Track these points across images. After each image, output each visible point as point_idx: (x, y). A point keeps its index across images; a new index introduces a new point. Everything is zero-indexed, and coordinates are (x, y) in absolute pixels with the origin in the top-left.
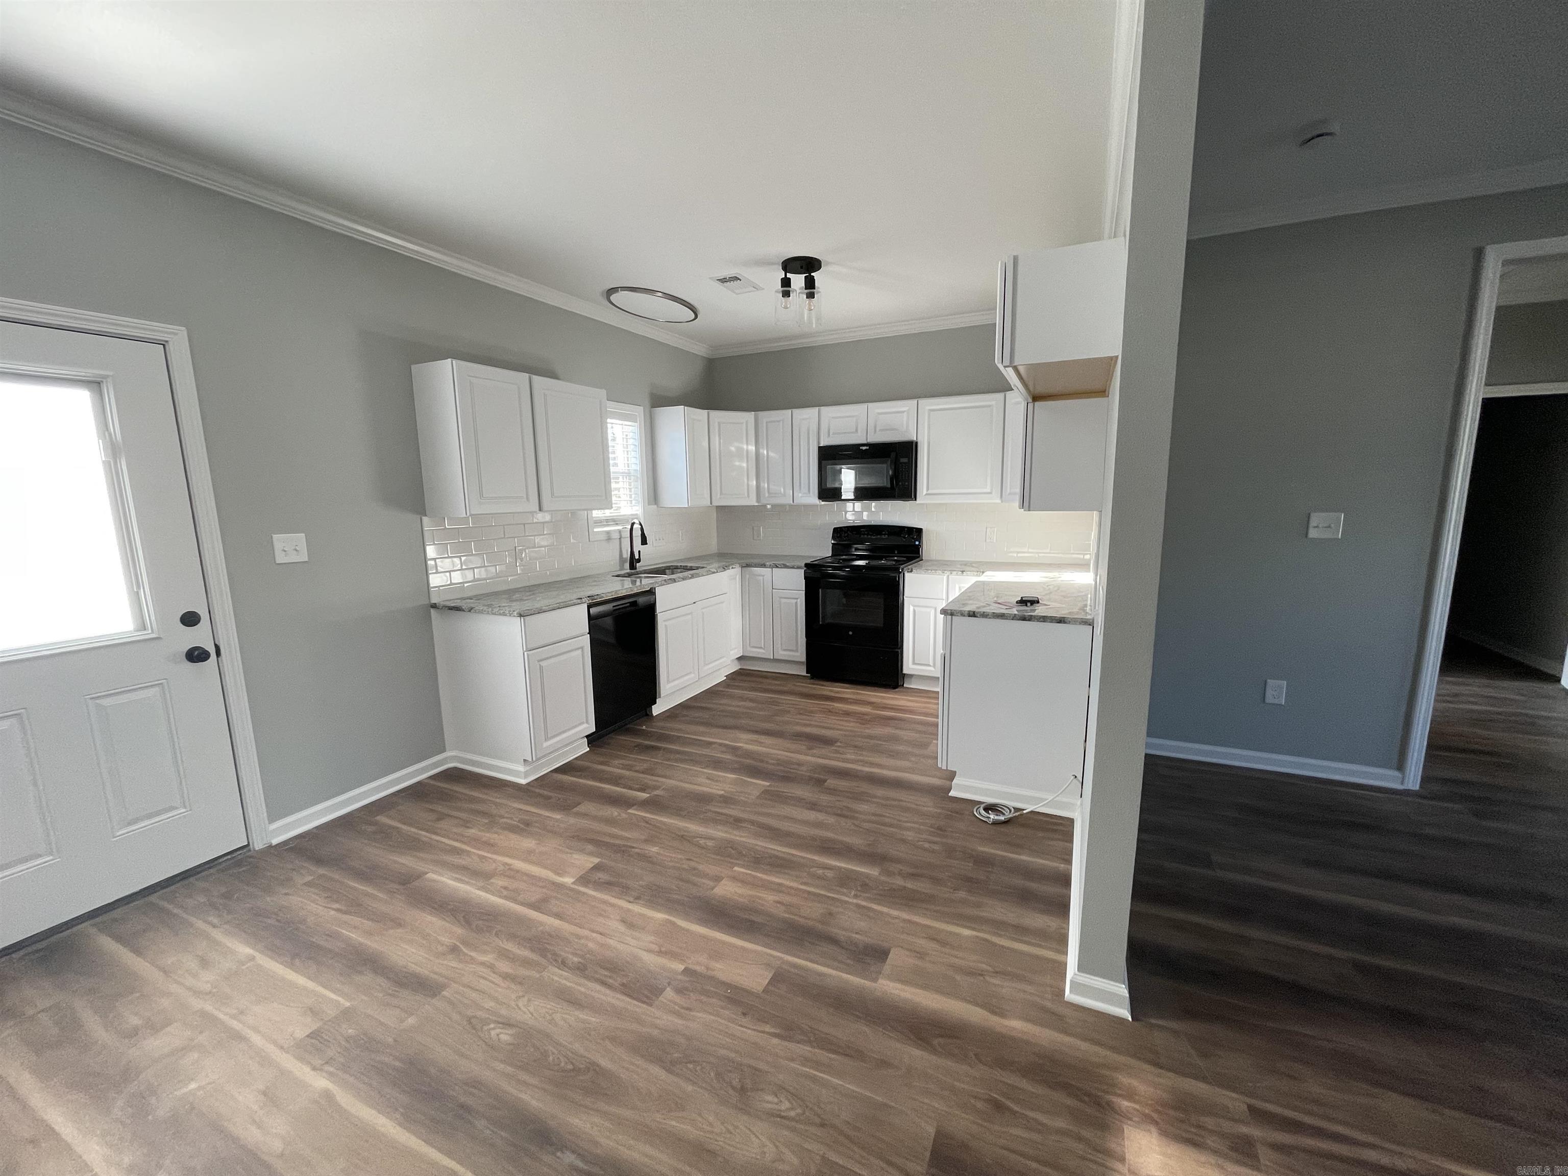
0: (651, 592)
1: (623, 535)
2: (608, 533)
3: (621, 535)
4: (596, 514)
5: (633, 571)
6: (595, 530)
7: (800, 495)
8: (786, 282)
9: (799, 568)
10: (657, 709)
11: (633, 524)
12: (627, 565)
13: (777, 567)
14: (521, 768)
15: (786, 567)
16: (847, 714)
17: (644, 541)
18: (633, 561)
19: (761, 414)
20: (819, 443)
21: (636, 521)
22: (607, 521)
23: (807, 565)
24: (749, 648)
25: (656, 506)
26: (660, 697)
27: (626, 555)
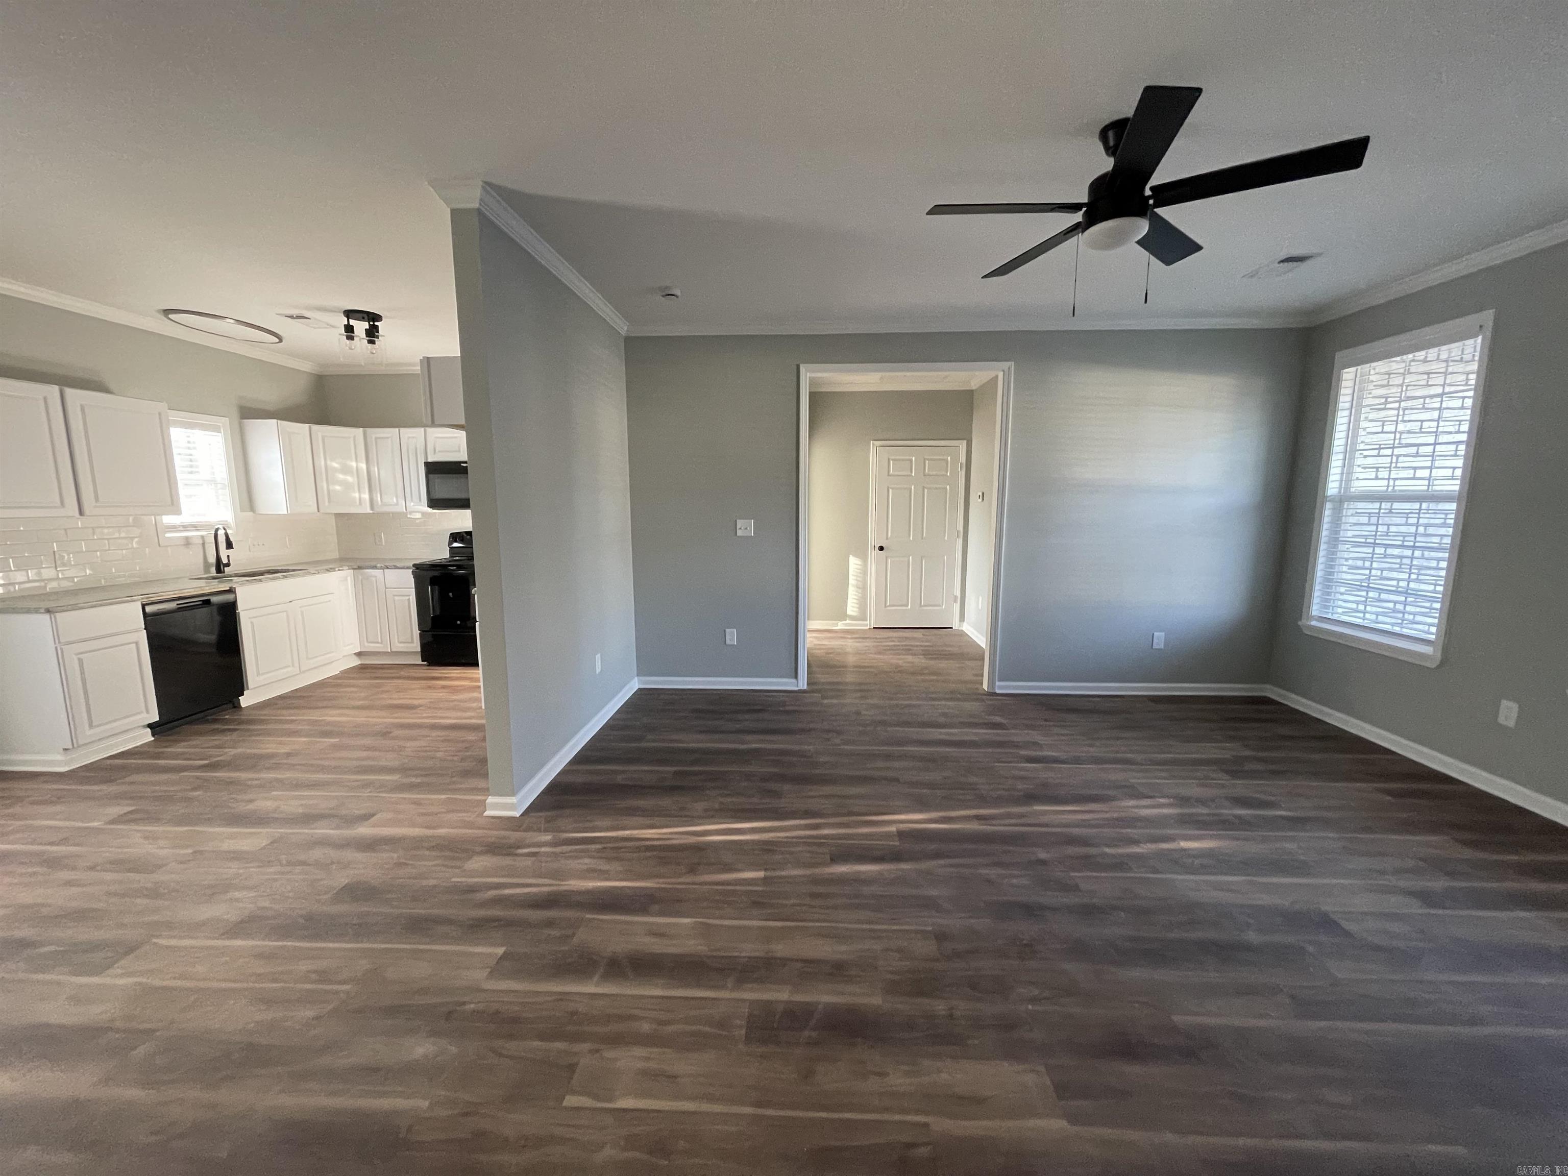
0: (231, 591)
1: (207, 540)
2: (187, 538)
3: (204, 541)
4: (168, 519)
5: (219, 575)
6: (167, 535)
7: (412, 504)
8: (349, 329)
9: (408, 568)
10: (245, 701)
11: (217, 530)
12: (213, 570)
13: (388, 568)
14: (59, 757)
15: (396, 568)
16: (444, 687)
17: (229, 545)
18: (220, 566)
19: (369, 430)
20: (426, 457)
21: (221, 527)
22: (184, 526)
23: (414, 565)
24: (366, 644)
25: (251, 513)
26: (248, 689)
27: (212, 559)
